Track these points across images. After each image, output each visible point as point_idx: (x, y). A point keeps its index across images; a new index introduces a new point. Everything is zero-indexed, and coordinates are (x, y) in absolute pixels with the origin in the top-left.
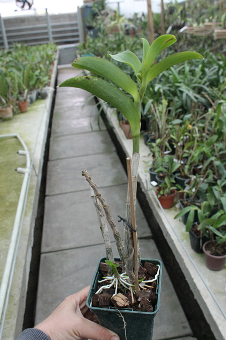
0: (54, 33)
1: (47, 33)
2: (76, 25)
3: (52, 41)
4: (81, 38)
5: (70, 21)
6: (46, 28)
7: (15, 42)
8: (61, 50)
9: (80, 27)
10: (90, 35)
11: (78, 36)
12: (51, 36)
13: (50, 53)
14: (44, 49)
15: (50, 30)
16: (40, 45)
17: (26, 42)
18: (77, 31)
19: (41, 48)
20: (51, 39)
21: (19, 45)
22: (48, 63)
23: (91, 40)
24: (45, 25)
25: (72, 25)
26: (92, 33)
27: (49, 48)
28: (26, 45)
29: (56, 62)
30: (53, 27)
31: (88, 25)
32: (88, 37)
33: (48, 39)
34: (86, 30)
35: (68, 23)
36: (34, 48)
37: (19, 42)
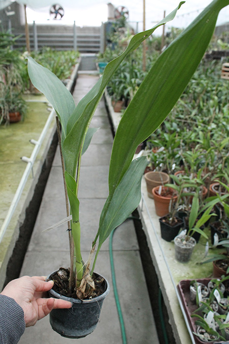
0: (78, 42)
1: (72, 42)
2: (99, 37)
3: (76, 49)
4: (101, 50)
5: (95, 33)
6: (72, 37)
7: (45, 46)
8: (83, 58)
9: (102, 40)
10: (109, 47)
11: (99, 47)
12: (76, 44)
13: (73, 57)
14: (68, 54)
15: (76, 39)
16: (66, 51)
17: (54, 47)
18: (98, 42)
19: (66, 53)
20: (75, 47)
21: (48, 49)
22: (70, 64)
23: (109, 51)
24: (71, 34)
25: (95, 37)
26: (111, 45)
27: (73, 54)
28: (53, 49)
29: (77, 66)
30: (79, 37)
31: (108, 38)
32: (107, 49)
33: (72, 47)
34: (107, 42)
35: (92, 34)
36: (61, 53)
37: (48, 46)
